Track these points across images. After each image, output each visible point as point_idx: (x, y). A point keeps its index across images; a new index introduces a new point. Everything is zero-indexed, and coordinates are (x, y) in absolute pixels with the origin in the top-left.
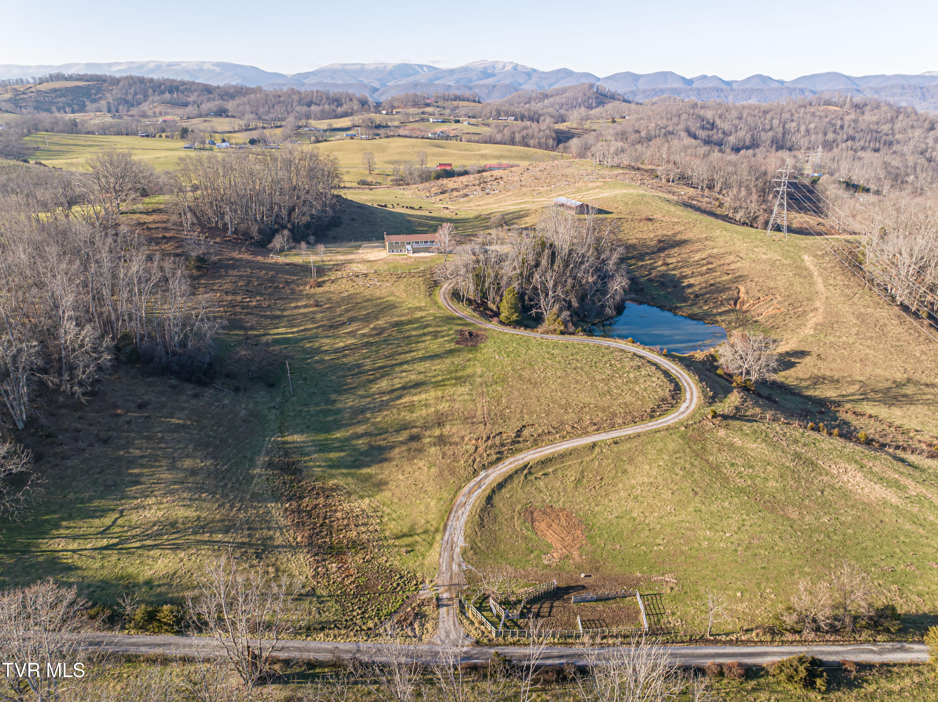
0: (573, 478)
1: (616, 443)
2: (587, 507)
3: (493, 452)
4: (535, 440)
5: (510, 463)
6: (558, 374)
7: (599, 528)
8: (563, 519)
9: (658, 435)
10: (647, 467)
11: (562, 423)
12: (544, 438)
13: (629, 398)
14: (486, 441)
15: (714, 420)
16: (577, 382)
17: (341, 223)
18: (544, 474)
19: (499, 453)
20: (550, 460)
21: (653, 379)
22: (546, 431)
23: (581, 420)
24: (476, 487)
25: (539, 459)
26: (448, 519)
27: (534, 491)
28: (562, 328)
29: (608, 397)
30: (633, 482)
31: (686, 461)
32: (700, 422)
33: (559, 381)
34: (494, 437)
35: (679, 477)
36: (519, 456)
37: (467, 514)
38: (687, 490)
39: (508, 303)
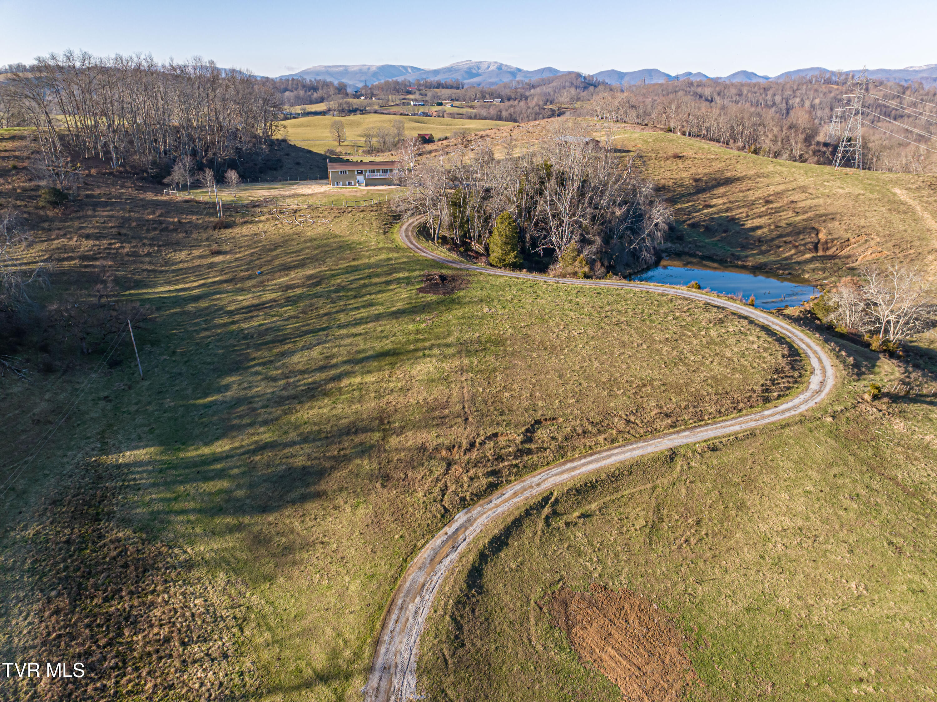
0: (642, 522)
1: (714, 449)
2: (680, 588)
3: (480, 472)
4: (561, 447)
5: (515, 494)
6: (591, 332)
7: (712, 636)
8: (632, 617)
9: (787, 431)
10: (784, 496)
11: (607, 414)
12: (576, 443)
13: (717, 369)
14: (468, 450)
15: (876, 403)
16: (624, 344)
17: (281, 167)
18: (583, 516)
19: (494, 473)
20: (594, 487)
21: (751, 338)
22: (579, 430)
23: (639, 408)
24: (447, 549)
25: (570, 484)
26: (383, 626)
27: (566, 554)
28: (586, 269)
29: (683, 369)
30: (763, 527)
31: (854, 481)
32: (854, 407)
33: (592, 343)
34: (483, 443)
35: (852, 515)
36: (532, 479)
37: (426, 612)
38: (877, 544)
39: (500, 235)
